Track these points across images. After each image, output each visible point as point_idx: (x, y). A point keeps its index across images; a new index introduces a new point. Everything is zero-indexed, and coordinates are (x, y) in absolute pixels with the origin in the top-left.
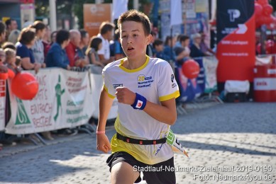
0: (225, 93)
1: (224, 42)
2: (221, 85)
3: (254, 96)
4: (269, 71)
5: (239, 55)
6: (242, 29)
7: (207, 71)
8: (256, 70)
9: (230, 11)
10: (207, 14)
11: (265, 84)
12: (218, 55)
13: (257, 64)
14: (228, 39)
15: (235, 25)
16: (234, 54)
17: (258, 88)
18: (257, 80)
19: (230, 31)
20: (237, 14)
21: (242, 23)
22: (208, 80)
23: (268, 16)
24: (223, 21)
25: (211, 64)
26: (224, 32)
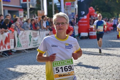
0: (81, 36)
1: (80, 21)
2: (79, 34)
3: (89, 37)
4: (94, 30)
5: (85, 25)
6: (85, 17)
7: (75, 30)
8: (90, 30)
9: (82, 12)
10: (75, 13)
11: (92, 33)
12: (78, 25)
13: (90, 27)
14: (81, 20)
15: (83, 16)
16: (83, 25)
17: (91, 35)
18: (90, 32)
19: (81, 18)
20: (84, 13)
21: (85, 15)
22: (75, 32)
24: (80, 15)
25: (76, 28)
26: (80, 18)
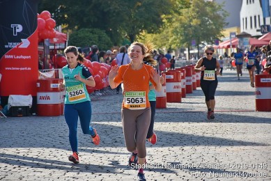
0: (8, 107)
1: (7, 56)
3: (37, 110)
4: (52, 86)
5: (22, 69)
6: (25, 43)
8: (38, 84)
11: (48, 98)
12: (1, 69)
13: (39, 78)
17: (41, 102)
18: (40, 94)
19: (13, 45)
23: (51, 30)
26: (6, 46)
